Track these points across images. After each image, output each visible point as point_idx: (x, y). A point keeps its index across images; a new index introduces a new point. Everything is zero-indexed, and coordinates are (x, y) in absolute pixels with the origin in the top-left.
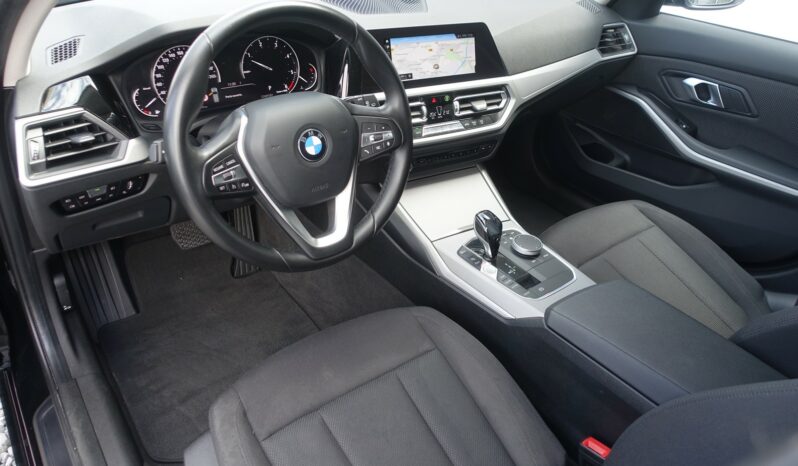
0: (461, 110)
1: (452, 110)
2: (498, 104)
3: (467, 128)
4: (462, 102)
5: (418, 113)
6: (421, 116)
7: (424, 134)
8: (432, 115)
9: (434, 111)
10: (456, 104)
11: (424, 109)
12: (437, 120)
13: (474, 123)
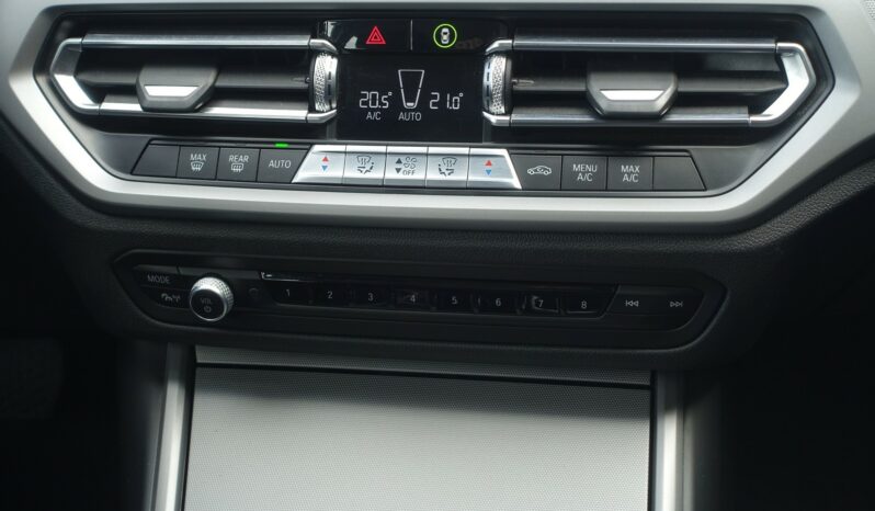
0: (514, 100)
1: (477, 97)
2: (758, 103)
3: (532, 188)
4: (522, 63)
5: (297, 83)
6: (305, 97)
7: (301, 176)
8: (373, 101)
9: (387, 85)
10: (496, 70)
11: (326, 67)
12: (390, 129)
13: (584, 169)
